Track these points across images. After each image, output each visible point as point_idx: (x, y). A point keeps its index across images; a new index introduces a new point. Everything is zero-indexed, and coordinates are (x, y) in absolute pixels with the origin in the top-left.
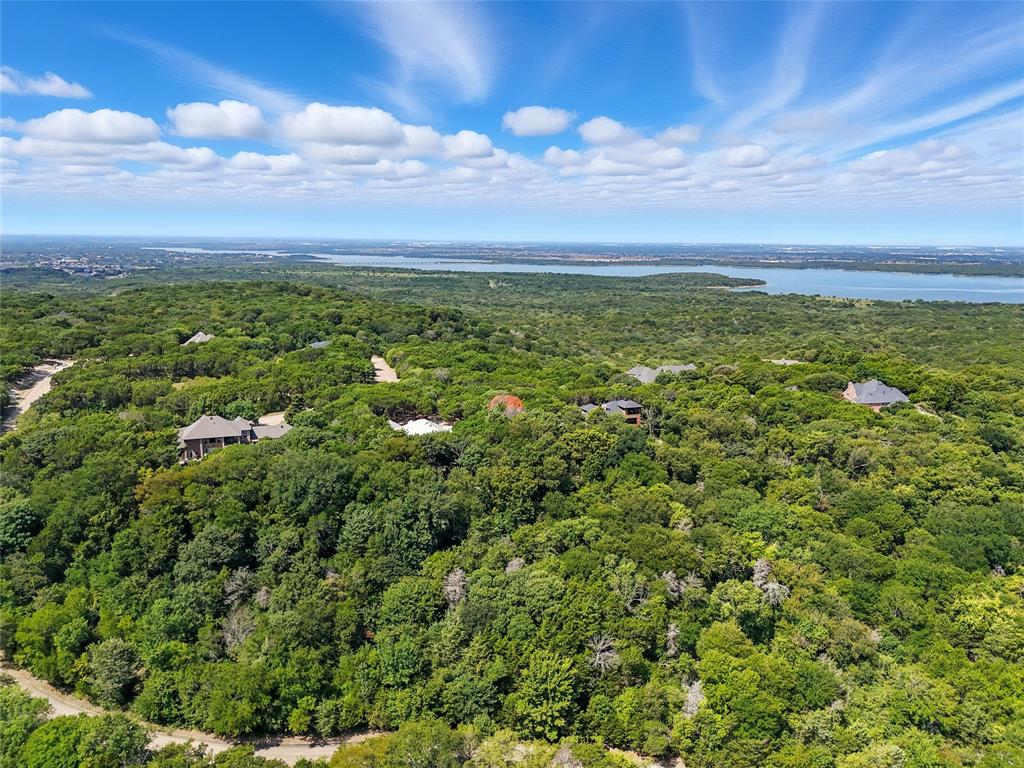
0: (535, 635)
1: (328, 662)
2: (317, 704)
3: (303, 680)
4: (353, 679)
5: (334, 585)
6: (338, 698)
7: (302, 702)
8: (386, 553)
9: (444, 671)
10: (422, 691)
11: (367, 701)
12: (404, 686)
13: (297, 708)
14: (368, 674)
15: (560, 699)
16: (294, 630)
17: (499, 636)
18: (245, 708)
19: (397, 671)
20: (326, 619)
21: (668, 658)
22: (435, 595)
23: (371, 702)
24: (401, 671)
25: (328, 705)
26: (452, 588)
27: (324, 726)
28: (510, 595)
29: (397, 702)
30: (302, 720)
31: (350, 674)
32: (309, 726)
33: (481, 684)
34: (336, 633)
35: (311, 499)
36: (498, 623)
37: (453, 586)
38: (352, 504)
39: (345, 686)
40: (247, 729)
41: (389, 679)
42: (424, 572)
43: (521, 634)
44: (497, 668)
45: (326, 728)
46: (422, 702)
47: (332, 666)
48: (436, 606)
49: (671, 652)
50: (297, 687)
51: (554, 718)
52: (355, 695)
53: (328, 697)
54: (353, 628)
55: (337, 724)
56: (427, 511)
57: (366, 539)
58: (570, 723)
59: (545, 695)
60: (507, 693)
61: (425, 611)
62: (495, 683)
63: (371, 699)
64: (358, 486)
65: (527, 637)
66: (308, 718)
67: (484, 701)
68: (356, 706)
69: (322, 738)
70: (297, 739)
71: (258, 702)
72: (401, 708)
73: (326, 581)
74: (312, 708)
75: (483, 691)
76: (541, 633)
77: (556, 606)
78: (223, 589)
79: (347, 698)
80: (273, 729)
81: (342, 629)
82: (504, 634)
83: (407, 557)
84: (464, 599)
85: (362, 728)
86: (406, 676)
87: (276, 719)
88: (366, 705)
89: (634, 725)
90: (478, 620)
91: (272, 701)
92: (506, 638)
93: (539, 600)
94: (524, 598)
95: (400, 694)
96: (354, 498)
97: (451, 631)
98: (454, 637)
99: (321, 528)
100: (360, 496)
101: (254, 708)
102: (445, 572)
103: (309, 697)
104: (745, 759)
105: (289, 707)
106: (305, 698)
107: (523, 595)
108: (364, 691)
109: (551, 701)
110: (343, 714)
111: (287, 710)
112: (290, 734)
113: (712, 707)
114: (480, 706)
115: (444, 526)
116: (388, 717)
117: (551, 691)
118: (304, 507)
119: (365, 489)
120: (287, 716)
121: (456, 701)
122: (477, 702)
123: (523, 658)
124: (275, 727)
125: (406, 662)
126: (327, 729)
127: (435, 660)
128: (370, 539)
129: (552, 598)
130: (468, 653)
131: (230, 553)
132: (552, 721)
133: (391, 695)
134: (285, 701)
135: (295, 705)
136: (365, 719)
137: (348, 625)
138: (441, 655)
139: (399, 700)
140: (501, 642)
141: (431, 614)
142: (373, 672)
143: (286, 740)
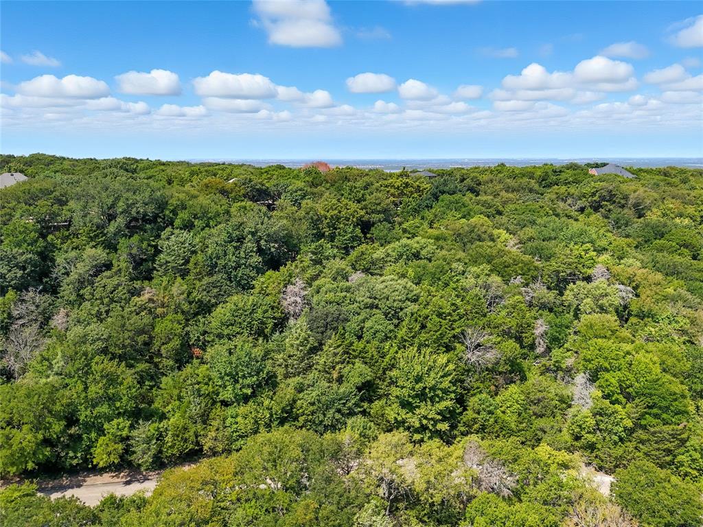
0: (396, 337)
1: (147, 383)
2: (132, 427)
3: (111, 399)
4: (180, 398)
5: (151, 300)
6: (161, 421)
7: (110, 427)
8: (210, 274)
9: (293, 381)
10: (270, 403)
11: (199, 420)
12: (246, 399)
13: (105, 435)
14: (199, 390)
15: (441, 399)
16: (100, 344)
17: (354, 339)
18: (25, 438)
19: (237, 381)
20: (141, 332)
21: (536, 357)
22: (273, 308)
23: (204, 422)
24: (241, 381)
25: (146, 429)
26: (293, 299)
27: (142, 455)
28: (361, 299)
29: (239, 419)
30: (110, 449)
31: (176, 392)
32: (121, 457)
33: (342, 390)
34: (155, 348)
35: (120, 221)
36: (353, 325)
37: (293, 297)
38: (169, 229)
39: (170, 408)
40: (30, 466)
41: (227, 395)
42: (256, 291)
43: (380, 335)
44: (358, 372)
45: (146, 457)
46: (271, 415)
47: (152, 387)
48: (274, 318)
49: (540, 350)
50: (104, 409)
51: (436, 422)
52: (183, 417)
53: (147, 419)
54: (176, 343)
55: (160, 452)
56: (253, 234)
57: (187, 262)
58: (453, 427)
59: (422, 396)
60: (371, 401)
61: (263, 323)
62: (359, 389)
63: (205, 419)
64: (174, 212)
65: (387, 338)
66: (120, 447)
67: (349, 408)
68: (185, 429)
69: (141, 473)
70: (106, 477)
71: (46, 428)
72: (244, 424)
73: (142, 298)
74: (125, 433)
75: (346, 397)
76: (402, 333)
77: (413, 307)
78: (9, 314)
79: (174, 420)
80: (71, 465)
81: (163, 344)
82: (360, 338)
83: (236, 276)
84: (307, 309)
85: (194, 455)
86: (249, 386)
87: (75, 452)
88: (199, 426)
89: (524, 425)
90: (327, 325)
91: (68, 426)
92: (363, 341)
93: (394, 301)
94: (376, 301)
95: (243, 409)
96: (171, 223)
97: (297, 339)
98: (302, 344)
99: (134, 251)
100: (177, 222)
101: (40, 437)
102: (281, 286)
103: (121, 420)
104: (658, 449)
105: (93, 435)
106: (115, 421)
107: (375, 298)
108: (195, 410)
109: (429, 403)
110: (168, 439)
111: (90, 439)
112: (96, 470)
113: (607, 397)
114: (342, 415)
115: (273, 250)
116: (228, 439)
117: (430, 389)
118: (112, 228)
119: (183, 215)
120: (89, 447)
121: (313, 413)
122: (339, 411)
123: (387, 359)
124: (75, 462)
125: (247, 371)
126: (148, 458)
127: (280, 371)
128: (192, 260)
129: (407, 299)
130: (321, 359)
131: (18, 275)
132: (434, 425)
133: (230, 411)
134: (88, 427)
135: (101, 432)
136: (198, 443)
137: (170, 339)
138: (287, 366)
139: (241, 416)
140: (359, 345)
141: (270, 326)
142: (204, 390)
143: (91, 479)
